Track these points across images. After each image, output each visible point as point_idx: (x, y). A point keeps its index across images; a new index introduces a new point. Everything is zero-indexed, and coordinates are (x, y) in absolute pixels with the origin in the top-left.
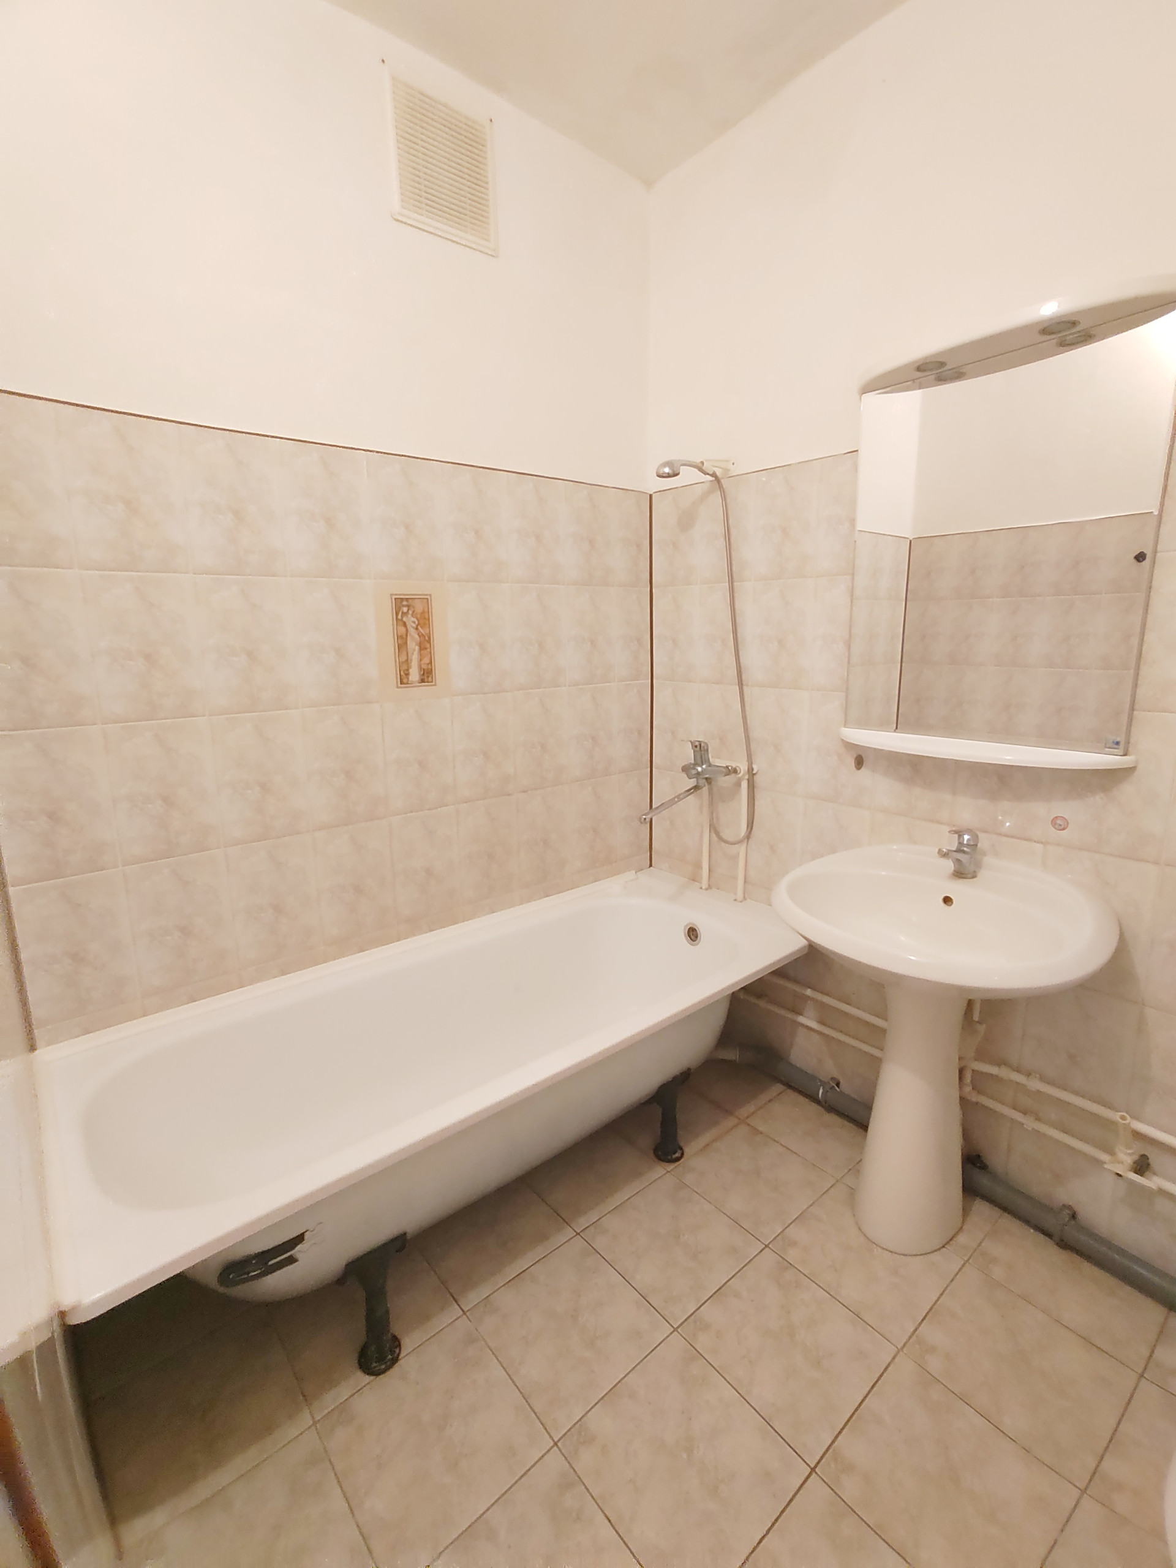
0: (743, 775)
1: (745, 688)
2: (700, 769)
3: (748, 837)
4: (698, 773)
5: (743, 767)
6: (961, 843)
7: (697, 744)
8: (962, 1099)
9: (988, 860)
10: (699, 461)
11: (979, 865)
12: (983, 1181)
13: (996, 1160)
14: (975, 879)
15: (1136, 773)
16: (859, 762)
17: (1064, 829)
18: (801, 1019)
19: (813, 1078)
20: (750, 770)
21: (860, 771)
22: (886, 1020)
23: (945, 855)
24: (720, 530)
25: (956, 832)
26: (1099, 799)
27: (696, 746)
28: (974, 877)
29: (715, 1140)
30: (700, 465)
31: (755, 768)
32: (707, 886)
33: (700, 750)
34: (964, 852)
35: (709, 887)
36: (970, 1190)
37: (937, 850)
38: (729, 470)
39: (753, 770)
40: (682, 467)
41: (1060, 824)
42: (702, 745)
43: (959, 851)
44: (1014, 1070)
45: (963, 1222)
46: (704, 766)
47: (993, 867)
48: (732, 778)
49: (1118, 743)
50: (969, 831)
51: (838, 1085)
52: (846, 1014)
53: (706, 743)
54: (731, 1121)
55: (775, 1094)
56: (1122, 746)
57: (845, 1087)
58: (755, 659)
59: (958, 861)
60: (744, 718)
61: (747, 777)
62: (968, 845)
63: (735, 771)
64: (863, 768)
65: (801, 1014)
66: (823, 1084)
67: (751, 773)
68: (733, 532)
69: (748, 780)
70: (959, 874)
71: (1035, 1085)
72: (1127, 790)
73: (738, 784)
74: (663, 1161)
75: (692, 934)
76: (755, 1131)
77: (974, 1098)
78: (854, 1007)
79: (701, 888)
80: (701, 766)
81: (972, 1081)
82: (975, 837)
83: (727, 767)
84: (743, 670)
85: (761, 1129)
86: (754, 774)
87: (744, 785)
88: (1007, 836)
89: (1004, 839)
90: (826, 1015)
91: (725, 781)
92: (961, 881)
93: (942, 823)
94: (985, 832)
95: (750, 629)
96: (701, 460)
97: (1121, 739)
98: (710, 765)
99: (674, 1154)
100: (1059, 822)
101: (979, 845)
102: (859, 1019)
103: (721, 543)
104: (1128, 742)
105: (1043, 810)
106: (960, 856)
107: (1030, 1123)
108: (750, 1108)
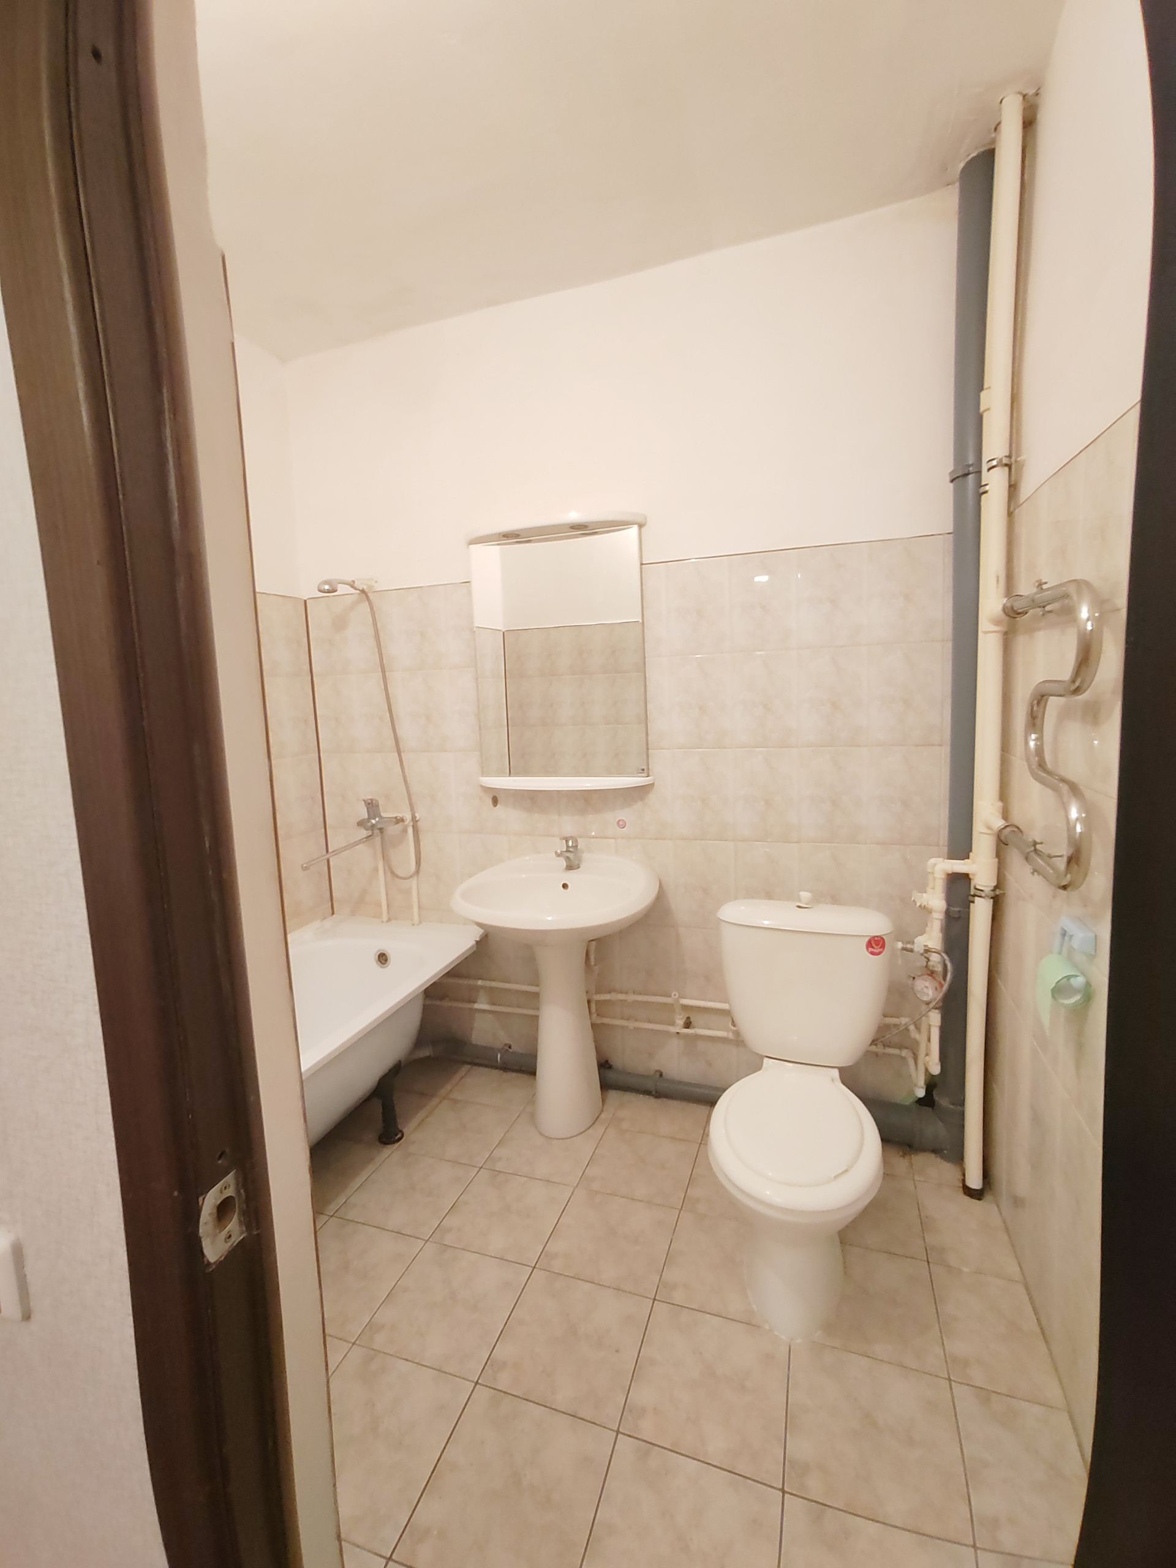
0: (409, 822)
1: (403, 754)
2: (373, 821)
3: (417, 871)
4: (373, 826)
5: (408, 817)
6: (568, 846)
7: (370, 801)
8: (593, 1025)
9: (586, 856)
10: (350, 580)
11: (580, 860)
12: (611, 1075)
13: (617, 1061)
14: (579, 869)
15: (655, 786)
16: (495, 801)
17: (623, 828)
18: (476, 1006)
19: (492, 1049)
20: (414, 818)
21: (497, 807)
22: (537, 986)
23: (558, 855)
24: (371, 631)
25: (564, 839)
26: (639, 805)
27: (369, 804)
28: (579, 868)
29: (427, 1117)
30: (352, 583)
31: (418, 816)
32: (387, 919)
33: (372, 806)
34: (570, 851)
35: (389, 920)
36: (606, 1086)
37: (554, 854)
38: (373, 586)
39: (416, 817)
40: (339, 585)
41: (621, 824)
42: (374, 802)
43: (568, 851)
44: (618, 993)
45: (603, 1105)
46: (377, 819)
47: (588, 859)
48: (400, 826)
49: (643, 770)
50: (571, 837)
51: (510, 1047)
52: (508, 990)
53: (376, 801)
54: (435, 1101)
55: (464, 1073)
56: (645, 771)
57: (515, 1048)
58: (408, 731)
59: (568, 858)
60: (404, 777)
61: (412, 824)
62: (572, 846)
63: (402, 820)
64: (498, 806)
65: (475, 1002)
66: (499, 1050)
67: (414, 820)
68: (381, 634)
69: (413, 826)
70: (570, 867)
71: (631, 998)
72: (652, 797)
73: (405, 831)
74: (388, 1144)
75: (383, 958)
76: (455, 1101)
77: (599, 1021)
78: (514, 983)
79: (382, 922)
80: (375, 819)
81: (596, 1010)
82: (575, 841)
83: (396, 817)
84: (400, 740)
85: (459, 1098)
86: (417, 821)
87: (410, 830)
88: (594, 838)
89: (593, 840)
90: (494, 996)
91: (392, 830)
92: (571, 871)
93: (553, 836)
94: (581, 837)
95: (402, 707)
96: (353, 579)
97: (644, 767)
98: (381, 817)
99: (397, 1135)
100: (621, 823)
101: (579, 847)
102: (517, 992)
103: (372, 642)
104: (648, 769)
105: (612, 816)
106: (568, 854)
107: (631, 1025)
108: (448, 1087)
